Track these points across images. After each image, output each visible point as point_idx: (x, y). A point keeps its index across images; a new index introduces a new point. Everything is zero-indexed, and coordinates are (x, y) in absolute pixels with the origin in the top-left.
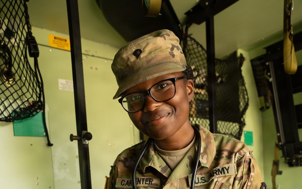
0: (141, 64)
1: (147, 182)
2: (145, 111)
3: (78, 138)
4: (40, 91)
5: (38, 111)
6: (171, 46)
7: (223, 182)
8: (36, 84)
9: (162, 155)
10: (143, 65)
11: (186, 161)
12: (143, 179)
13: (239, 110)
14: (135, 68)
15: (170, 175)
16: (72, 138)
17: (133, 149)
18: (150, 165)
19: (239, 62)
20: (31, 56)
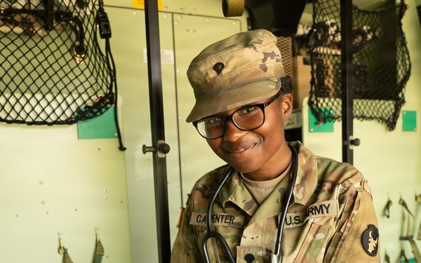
0: (222, 82)
1: (227, 221)
2: (225, 140)
3: (153, 149)
4: (112, 80)
5: (109, 106)
6: (262, 57)
7: (320, 224)
8: (107, 72)
9: (248, 186)
10: (224, 84)
11: (277, 195)
12: (223, 216)
13: (395, 80)
14: (215, 87)
15: (254, 213)
16: (145, 149)
17: (215, 174)
18: (230, 200)
19: (397, 13)
20: (102, 37)
